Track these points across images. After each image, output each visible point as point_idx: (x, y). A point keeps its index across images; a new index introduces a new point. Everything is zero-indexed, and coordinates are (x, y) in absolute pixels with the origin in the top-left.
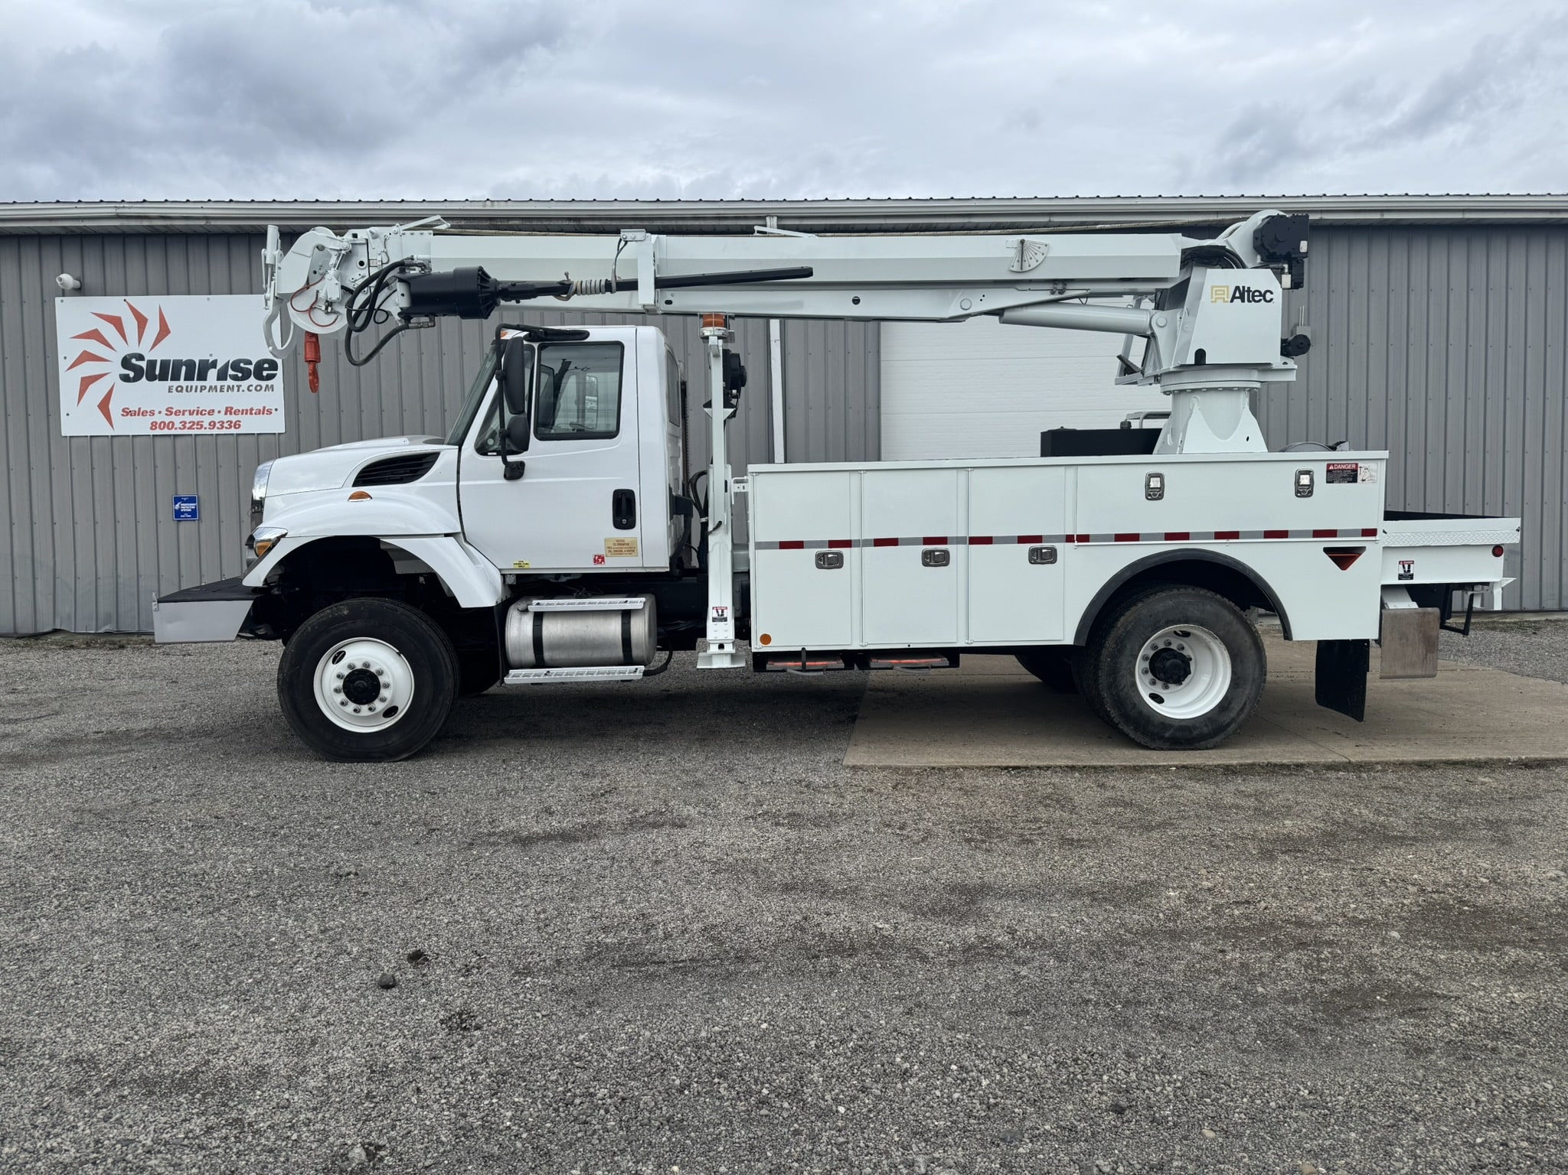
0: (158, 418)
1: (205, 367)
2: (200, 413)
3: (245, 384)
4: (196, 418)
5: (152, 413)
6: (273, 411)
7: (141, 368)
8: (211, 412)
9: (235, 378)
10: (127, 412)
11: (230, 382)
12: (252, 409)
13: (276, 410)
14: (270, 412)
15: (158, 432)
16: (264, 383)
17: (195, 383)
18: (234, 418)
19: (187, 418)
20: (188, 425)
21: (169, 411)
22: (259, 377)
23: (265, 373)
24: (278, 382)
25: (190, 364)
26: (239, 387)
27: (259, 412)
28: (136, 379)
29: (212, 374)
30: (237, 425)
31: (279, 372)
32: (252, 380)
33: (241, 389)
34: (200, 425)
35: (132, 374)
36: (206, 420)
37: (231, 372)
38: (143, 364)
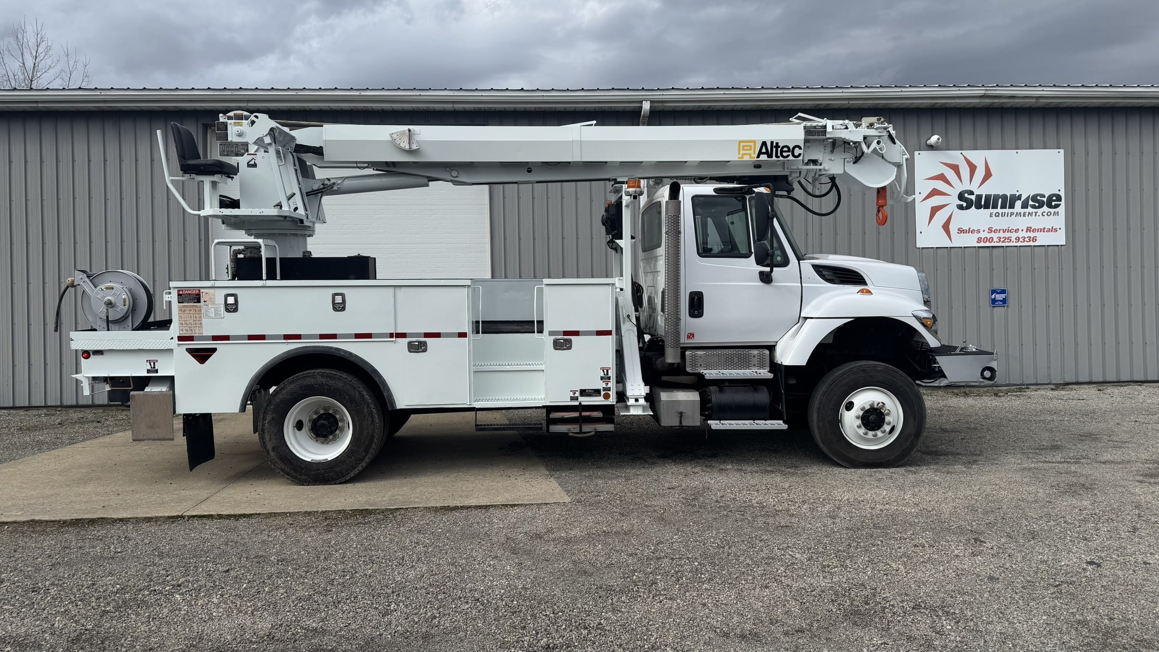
0: (982, 235)
1: (1015, 198)
2: (1009, 231)
3: (1040, 211)
4: (1007, 235)
5: (979, 231)
6: (1058, 230)
7: (972, 200)
8: (1017, 231)
9: (1034, 207)
10: (961, 231)
11: (1030, 210)
12: (1044, 228)
13: (1060, 229)
14: (1056, 230)
15: (982, 244)
16: (1052, 211)
17: (1007, 210)
18: (1032, 235)
19: (1002, 235)
20: (1002, 240)
21: (990, 230)
22: (1050, 206)
23: (1053, 203)
24: (1062, 209)
25: (1004, 197)
26: (1036, 213)
27: (1049, 231)
28: (968, 207)
29: (1018, 204)
30: (1034, 239)
31: (1063, 203)
32: (1045, 209)
33: (1037, 214)
34: (1010, 240)
35: (965, 204)
36: (1014, 236)
37: (1031, 203)
38: (973, 197)
